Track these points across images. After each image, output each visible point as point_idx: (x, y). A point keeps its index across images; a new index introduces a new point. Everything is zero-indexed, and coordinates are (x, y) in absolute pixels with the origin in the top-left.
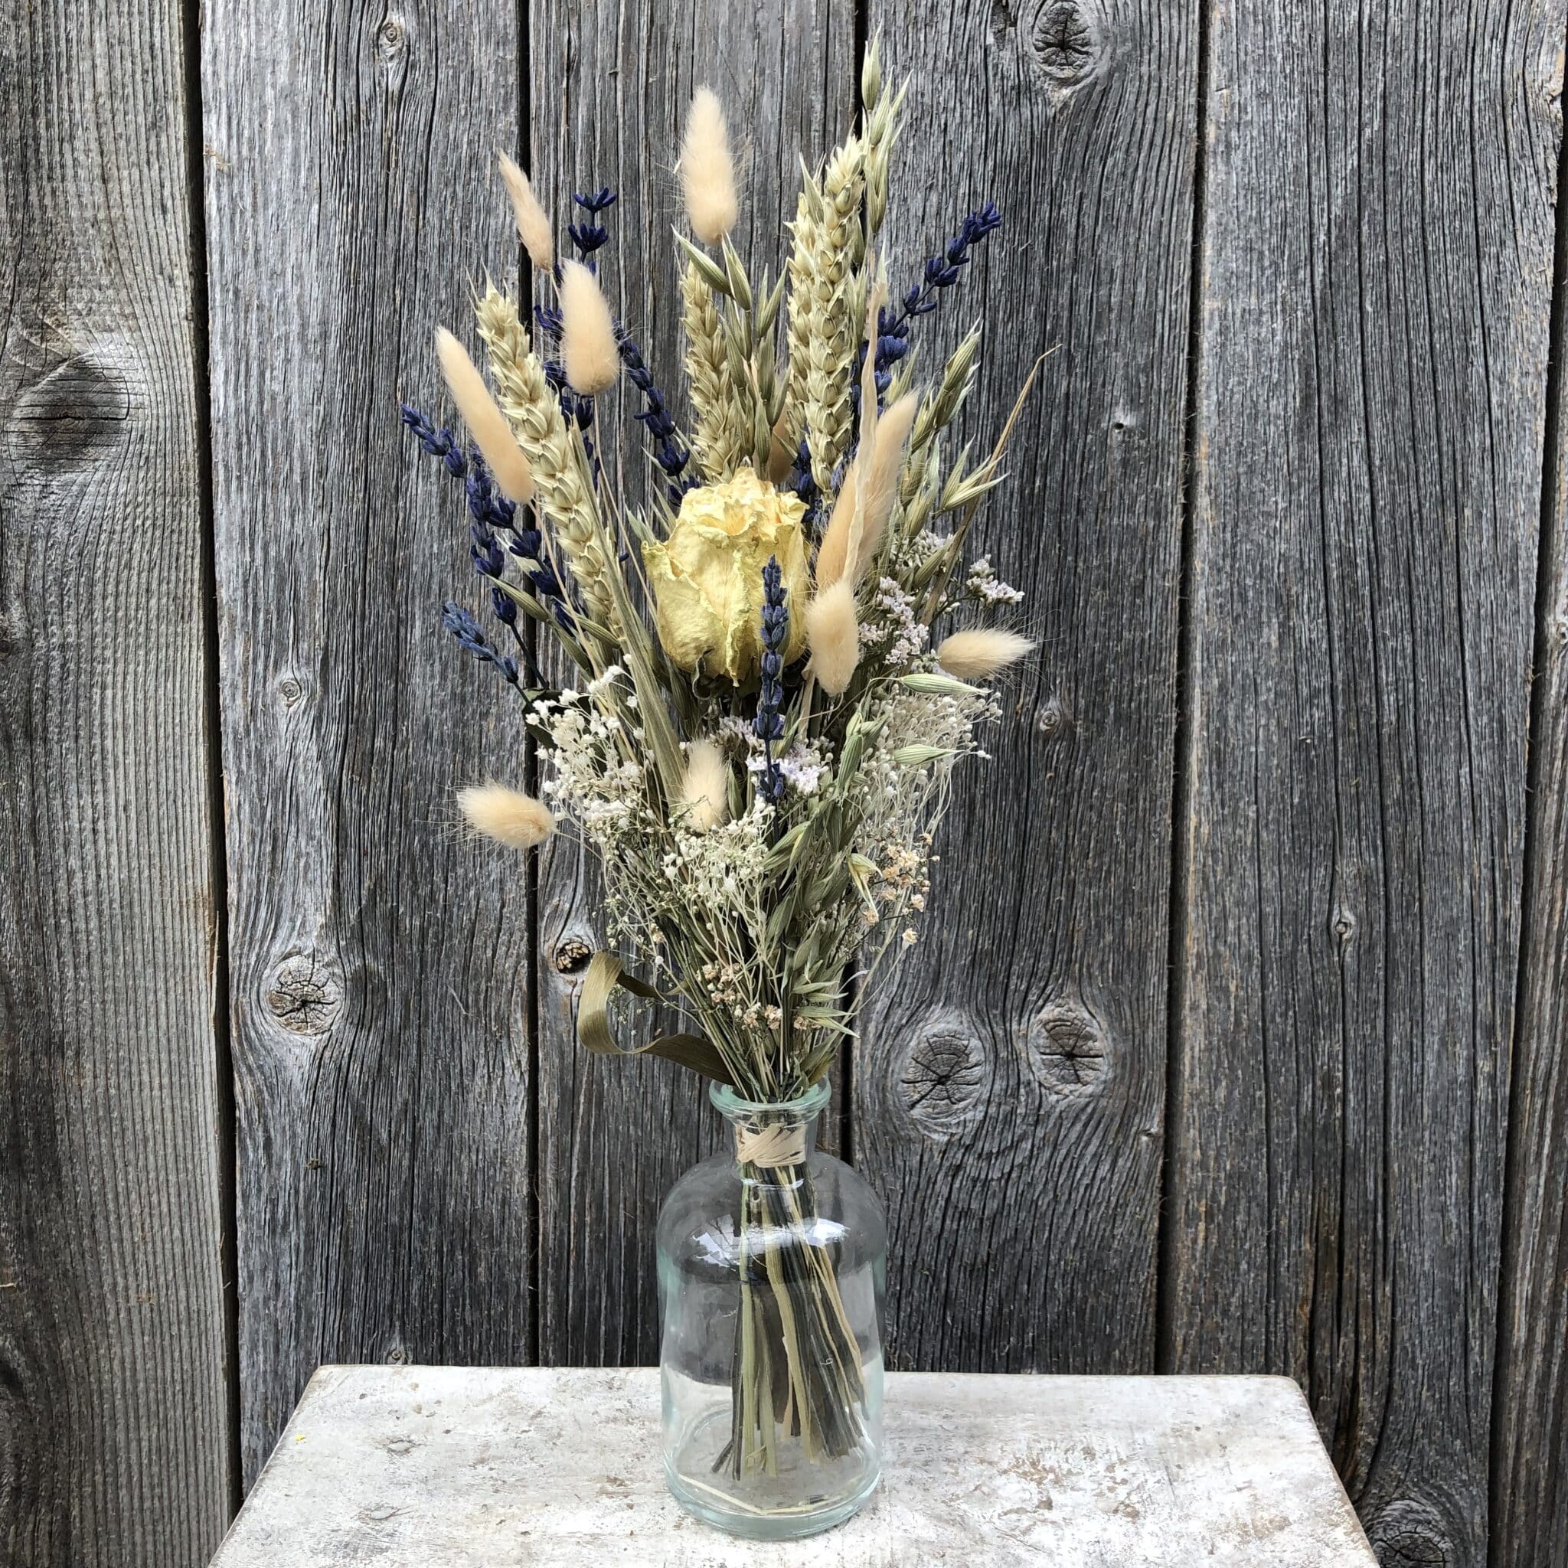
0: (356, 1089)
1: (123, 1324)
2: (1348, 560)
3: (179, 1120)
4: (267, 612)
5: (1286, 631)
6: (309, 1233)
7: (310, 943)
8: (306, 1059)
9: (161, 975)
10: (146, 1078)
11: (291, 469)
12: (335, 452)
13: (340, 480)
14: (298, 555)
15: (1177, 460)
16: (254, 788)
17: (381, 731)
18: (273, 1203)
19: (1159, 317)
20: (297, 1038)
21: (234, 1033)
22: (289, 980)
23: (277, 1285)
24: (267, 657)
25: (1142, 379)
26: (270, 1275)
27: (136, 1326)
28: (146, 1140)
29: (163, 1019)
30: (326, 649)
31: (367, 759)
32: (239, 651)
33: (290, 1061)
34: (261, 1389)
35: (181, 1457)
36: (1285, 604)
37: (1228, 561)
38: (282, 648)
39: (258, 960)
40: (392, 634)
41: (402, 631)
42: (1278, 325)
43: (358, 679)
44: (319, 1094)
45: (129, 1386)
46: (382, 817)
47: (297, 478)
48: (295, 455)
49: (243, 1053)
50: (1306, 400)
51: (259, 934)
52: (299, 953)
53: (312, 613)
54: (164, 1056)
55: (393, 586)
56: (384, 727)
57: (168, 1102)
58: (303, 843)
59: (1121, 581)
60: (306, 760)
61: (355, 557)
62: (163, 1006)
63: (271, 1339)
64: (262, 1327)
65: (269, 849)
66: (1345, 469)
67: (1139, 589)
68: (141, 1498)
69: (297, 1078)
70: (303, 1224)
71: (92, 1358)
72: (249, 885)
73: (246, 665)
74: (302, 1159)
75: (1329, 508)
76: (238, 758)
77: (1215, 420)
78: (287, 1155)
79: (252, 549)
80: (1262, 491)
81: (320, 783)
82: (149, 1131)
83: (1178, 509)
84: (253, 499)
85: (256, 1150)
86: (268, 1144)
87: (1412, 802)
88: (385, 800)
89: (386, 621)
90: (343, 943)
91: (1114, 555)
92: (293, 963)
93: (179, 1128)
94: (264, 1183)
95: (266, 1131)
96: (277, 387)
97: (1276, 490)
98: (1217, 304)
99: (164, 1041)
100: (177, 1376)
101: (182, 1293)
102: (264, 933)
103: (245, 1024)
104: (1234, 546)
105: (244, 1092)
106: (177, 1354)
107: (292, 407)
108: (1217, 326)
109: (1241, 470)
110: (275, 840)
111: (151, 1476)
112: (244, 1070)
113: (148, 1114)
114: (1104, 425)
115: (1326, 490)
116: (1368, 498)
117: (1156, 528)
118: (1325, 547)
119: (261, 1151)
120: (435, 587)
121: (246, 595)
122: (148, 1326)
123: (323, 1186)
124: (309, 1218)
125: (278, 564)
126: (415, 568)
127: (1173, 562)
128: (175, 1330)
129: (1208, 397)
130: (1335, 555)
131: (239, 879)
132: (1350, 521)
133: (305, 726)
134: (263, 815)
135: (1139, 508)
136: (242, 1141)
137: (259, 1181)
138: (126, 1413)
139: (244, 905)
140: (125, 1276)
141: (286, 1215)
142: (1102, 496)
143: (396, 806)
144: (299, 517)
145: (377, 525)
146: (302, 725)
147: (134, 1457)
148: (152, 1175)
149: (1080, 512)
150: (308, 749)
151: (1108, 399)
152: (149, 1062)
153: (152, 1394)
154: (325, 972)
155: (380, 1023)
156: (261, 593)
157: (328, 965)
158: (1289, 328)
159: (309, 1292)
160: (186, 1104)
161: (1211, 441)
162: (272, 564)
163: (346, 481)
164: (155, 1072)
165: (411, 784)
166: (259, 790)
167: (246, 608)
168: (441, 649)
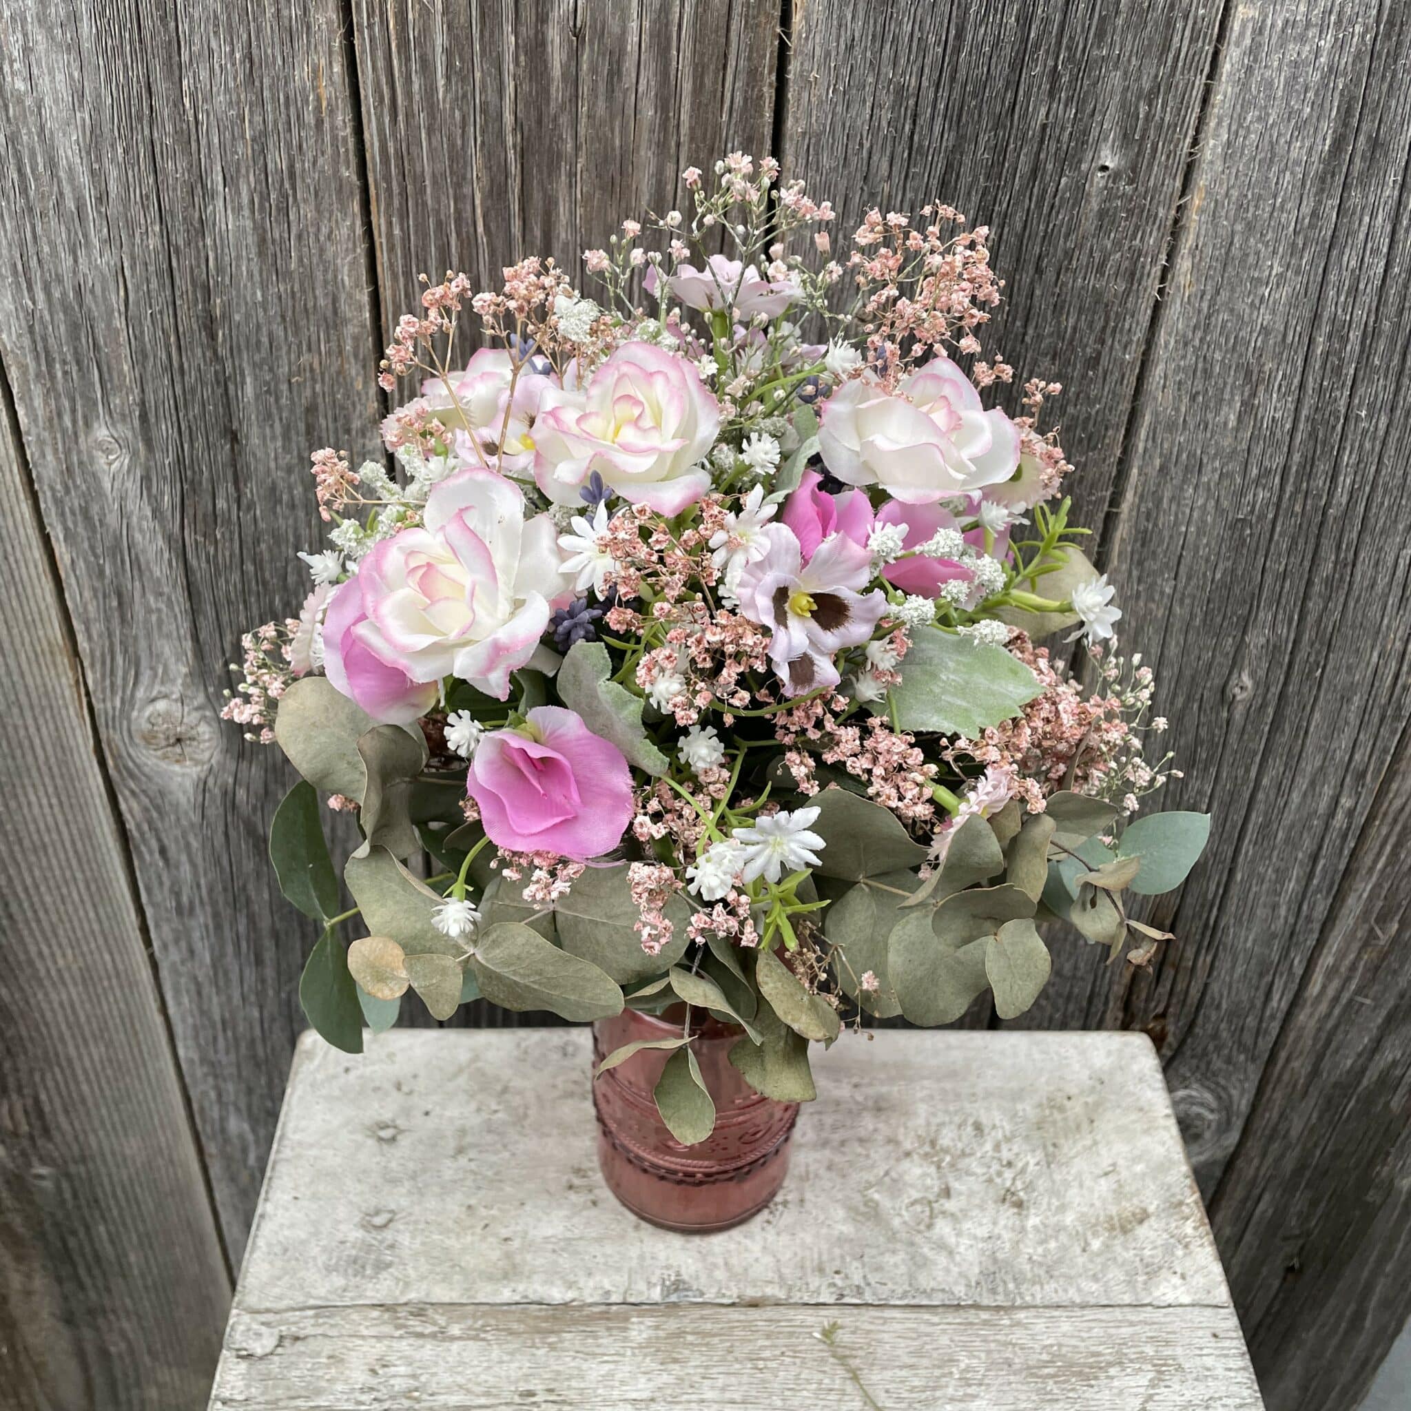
0: (245, 809)
1: (56, 978)
2: (1339, 334)
3: (75, 832)
4: (64, 362)
5: (1248, 408)
6: (216, 915)
7: (177, 689)
8: (188, 784)
9: (28, 714)
10: (33, 798)
11: (61, 194)
12: (114, 173)
13: (126, 208)
14: (88, 298)
15: (1165, 214)
16: (86, 545)
17: (221, 493)
18: (178, 895)
19: (1179, 25)
20: (177, 768)
21: (110, 762)
22: (160, 720)
23: (192, 952)
24: (74, 411)
25: (1143, 109)
26: (183, 944)
27: (69, 981)
28: (44, 847)
29: (39, 751)
30: (143, 403)
31: (210, 519)
32: (38, 402)
33: (174, 786)
34: (190, 1020)
35: (131, 1064)
36: (1252, 379)
37: (1199, 334)
38: (91, 403)
39: (123, 702)
40: (220, 391)
41: (231, 387)
42: (1326, 43)
43: (186, 437)
44: (208, 812)
45: (71, 1019)
46: (235, 577)
47: (70, 204)
48: (62, 174)
49: (123, 779)
50: (1338, 145)
51: (119, 682)
52: (166, 696)
53: (119, 363)
54: (47, 780)
55: (213, 336)
56: (226, 489)
57: (60, 818)
58: (152, 600)
59: (1073, 350)
60: (140, 519)
61: (161, 300)
62: (37, 742)
63: (192, 987)
64: (183, 980)
65: (115, 603)
66: (1364, 229)
67: (1093, 362)
68: (101, 1090)
69: (183, 800)
70: (208, 909)
71: (32, 1001)
72: (100, 636)
73: (51, 420)
74: (199, 861)
75: (1332, 277)
76: (63, 514)
77: (1219, 166)
78: (184, 858)
79: (30, 288)
80: (1258, 253)
81: (160, 542)
82: (46, 839)
83: (1156, 271)
84: (19, 228)
85: (151, 852)
86: (163, 851)
87: (1341, 579)
88: (237, 560)
89: (210, 376)
90: (211, 690)
91: (1071, 321)
92: (161, 705)
93: (77, 837)
94: (165, 878)
95: (159, 840)
96: (20, 85)
97: (1274, 252)
98: (1253, 13)
99: (44, 769)
100: (115, 1013)
101: (107, 957)
102: (125, 679)
103: (120, 756)
104: (1209, 317)
105: (131, 811)
106: (111, 999)
107: (46, 112)
108: (1248, 41)
109: (1239, 227)
110: (120, 596)
111: (107, 1077)
112: (127, 793)
113: (42, 826)
114: (1084, 167)
115: (1335, 252)
116: (1382, 263)
117: (1127, 292)
118: (1316, 317)
119: (157, 855)
120: (265, 340)
121: (34, 342)
122: (79, 981)
123: (223, 881)
124: (214, 903)
125: (66, 309)
126: (237, 317)
127: (1139, 335)
128: (106, 983)
129: (1216, 136)
130: (1326, 329)
131: (88, 630)
132: (1354, 291)
133: (132, 486)
134: (101, 573)
135: (1109, 269)
136: (137, 848)
137: (159, 877)
138: (73, 1036)
139: (98, 654)
140: (50, 946)
141: (191, 903)
142: (1069, 255)
143: (249, 567)
144: (82, 254)
145: (182, 266)
146: (129, 484)
147: (88, 1064)
148: (57, 872)
149: (1039, 270)
150: (140, 509)
151: (1094, 133)
152: (34, 786)
153: (95, 1025)
154: (196, 715)
155: (261, 757)
156: (51, 341)
157: (197, 709)
158: (1340, 45)
159: (223, 955)
160: (80, 818)
161: (1209, 193)
162: (58, 307)
163: (136, 211)
164: (41, 793)
165: (263, 546)
166: (92, 548)
167: (37, 358)
168: (280, 409)
